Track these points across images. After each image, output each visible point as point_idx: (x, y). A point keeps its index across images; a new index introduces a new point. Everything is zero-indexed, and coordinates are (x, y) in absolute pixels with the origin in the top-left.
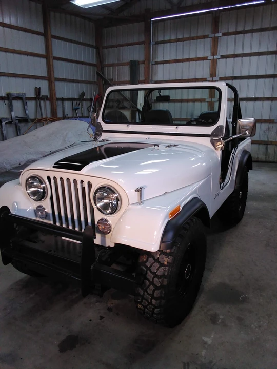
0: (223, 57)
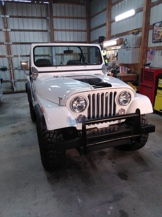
0: (12, 30)
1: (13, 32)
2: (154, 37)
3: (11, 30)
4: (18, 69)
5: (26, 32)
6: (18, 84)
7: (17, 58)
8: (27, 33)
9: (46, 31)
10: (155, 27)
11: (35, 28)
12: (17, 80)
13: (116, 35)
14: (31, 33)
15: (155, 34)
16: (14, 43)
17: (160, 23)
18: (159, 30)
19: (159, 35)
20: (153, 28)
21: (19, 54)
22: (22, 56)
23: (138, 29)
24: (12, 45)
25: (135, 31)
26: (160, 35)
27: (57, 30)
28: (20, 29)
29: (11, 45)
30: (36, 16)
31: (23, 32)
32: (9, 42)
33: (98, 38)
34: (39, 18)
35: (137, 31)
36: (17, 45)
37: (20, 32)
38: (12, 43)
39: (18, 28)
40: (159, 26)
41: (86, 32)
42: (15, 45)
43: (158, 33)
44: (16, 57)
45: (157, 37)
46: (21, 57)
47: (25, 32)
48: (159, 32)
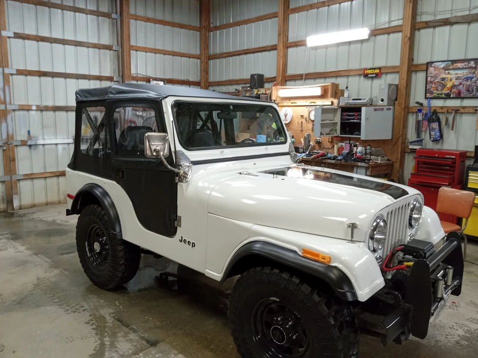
1: (21, 41)
2: (428, 87)
3: (15, 33)
4: (29, 143)
5: (56, 46)
6: (24, 186)
7: (25, 112)
8: (58, 47)
9: (108, 48)
10: (431, 69)
11: (81, 38)
12: (24, 175)
13: (306, 75)
14: (70, 49)
15: (431, 82)
16: (20, 72)
17: (447, 63)
18: (444, 76)
19: (444, 86)
20: (427, 70)
21: (34, 102)
22: (41, 109)
23: (380, 68)
24: (14, 76)
25: (369, 71)
26: (448, 86)
27: (137, 49)
28: (41, 34)
29: (11, 77)
30: (83, 7)
31: (47, 45)
32: (8, 67)
33: (249, 77)
34: (92, 13)
35: (377, 71)
36: (29, 78)
37: (40, 43)
38: (15, 72)
39: (34, 33)
40: (443, 68)
41: (199, 60)
42: (21, 78)
43: (443, 82)
44: (23, 110)
45: (440, 88)
46: (39, 112)
47: (53, 44)
48: (443, 79)
